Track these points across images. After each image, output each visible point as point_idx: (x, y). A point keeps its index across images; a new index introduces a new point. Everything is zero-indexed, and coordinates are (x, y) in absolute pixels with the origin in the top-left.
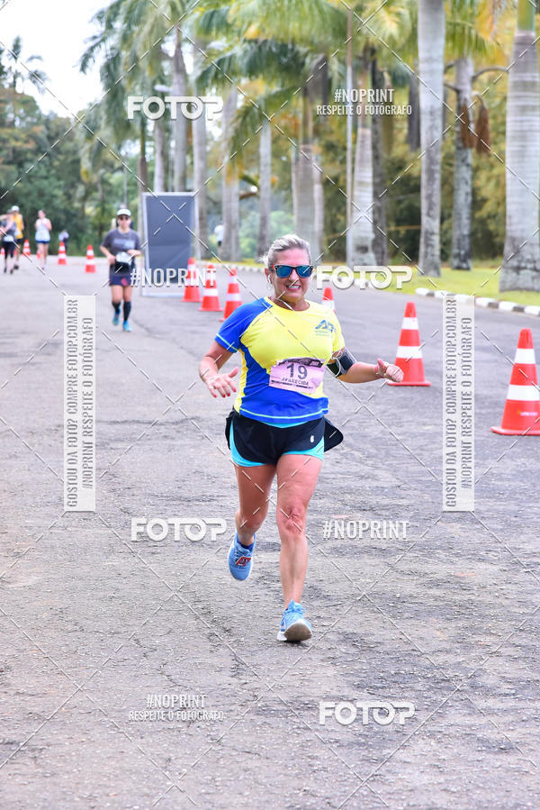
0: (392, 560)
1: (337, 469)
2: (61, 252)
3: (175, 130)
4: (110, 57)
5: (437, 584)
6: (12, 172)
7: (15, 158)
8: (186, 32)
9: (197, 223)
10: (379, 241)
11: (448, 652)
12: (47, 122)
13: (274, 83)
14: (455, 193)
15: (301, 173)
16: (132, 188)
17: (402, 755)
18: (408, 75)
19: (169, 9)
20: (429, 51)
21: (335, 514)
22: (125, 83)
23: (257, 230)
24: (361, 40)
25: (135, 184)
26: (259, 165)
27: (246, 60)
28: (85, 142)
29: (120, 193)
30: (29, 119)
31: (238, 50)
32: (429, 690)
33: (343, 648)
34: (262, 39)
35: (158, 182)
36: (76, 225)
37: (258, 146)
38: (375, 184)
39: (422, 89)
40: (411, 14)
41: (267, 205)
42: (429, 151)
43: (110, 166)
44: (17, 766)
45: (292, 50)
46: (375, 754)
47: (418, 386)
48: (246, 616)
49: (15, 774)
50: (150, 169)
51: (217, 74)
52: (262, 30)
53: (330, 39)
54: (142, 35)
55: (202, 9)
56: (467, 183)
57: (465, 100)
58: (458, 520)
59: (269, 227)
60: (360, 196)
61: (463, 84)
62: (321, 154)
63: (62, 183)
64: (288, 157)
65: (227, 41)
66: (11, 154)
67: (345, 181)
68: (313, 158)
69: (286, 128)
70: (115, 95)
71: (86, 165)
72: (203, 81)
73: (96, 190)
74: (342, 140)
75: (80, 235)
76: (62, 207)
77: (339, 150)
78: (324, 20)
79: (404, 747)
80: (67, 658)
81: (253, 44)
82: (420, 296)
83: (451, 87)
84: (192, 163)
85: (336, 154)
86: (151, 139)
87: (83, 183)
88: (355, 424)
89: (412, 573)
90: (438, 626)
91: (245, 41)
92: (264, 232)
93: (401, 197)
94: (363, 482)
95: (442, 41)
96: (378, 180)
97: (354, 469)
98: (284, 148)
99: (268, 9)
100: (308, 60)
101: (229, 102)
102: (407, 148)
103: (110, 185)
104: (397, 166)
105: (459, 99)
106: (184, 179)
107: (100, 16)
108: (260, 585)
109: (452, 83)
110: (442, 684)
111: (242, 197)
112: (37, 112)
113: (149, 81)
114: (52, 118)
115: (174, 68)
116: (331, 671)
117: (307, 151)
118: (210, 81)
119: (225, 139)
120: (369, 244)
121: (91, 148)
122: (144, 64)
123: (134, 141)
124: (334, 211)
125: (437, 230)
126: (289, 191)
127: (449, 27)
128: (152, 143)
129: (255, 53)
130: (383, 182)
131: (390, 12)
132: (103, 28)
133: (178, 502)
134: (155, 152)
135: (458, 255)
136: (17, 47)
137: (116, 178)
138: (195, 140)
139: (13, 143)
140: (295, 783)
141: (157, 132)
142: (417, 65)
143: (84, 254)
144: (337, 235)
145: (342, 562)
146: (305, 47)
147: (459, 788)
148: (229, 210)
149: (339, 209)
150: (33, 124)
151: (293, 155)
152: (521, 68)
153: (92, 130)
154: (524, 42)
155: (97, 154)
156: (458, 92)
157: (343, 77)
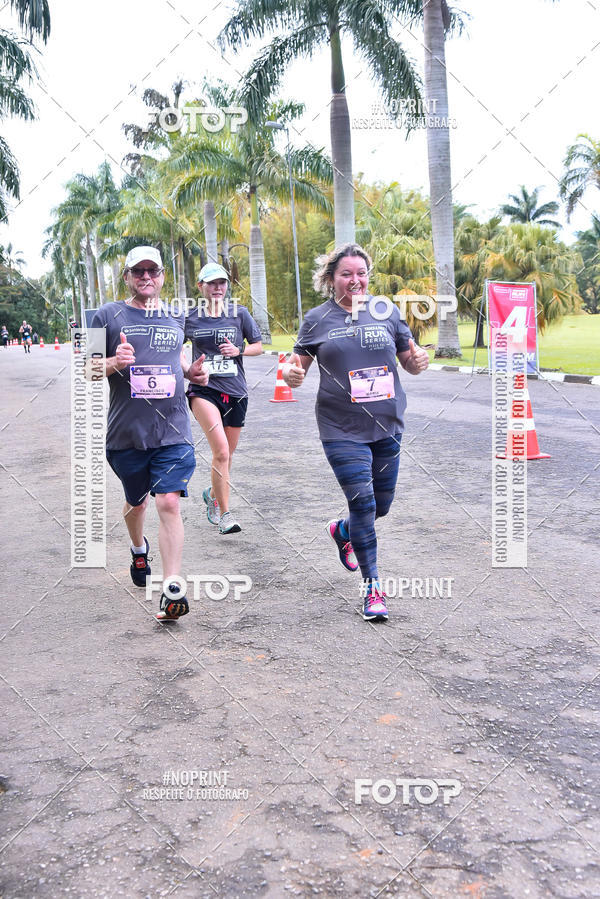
3: (89, 283)
4: (56, 250)
7: (13, 300)
8: (92, 237)
18: (200, 250)
20: (210, 237)
22: (64, 261)
24: (177, 234)
28: (46, 290)
30: (18, 281)
34: (130, 236)
40: (200, 221)
43: (59, 300)
50: (78, 300)
51: (110, 254)
52: (129, 232)
54: (71, 239)
57: (227, 259)
61: (225, 252)
63: (36, 310)
65: (113, 238)
70: (60, 267)
71: (48, 301)
72: (103, 257)
73: (52, 313)
91: (122, 238)
95: (215, 233)
101: (115, 267)
103: (59, 310)
105: (223, 260)
107: (49, 230)
112: (22, 278)
113: (75, 259)
114: (29, 280)
115: (87, 253)
118: (106, 259)
119: (115, 284)
121: (49, 293)
122: (74, 253)
123: (69, 289)
127: (219, 227)
128: (78, 289)
129: (127, 243)
132: (52, 237)
134: (80, 293)
136: (10, 247)
137: (61, 306)
138: (99, 286)
139: (12, 293)
141: (80, 284)
142: (205, 244)
146: (150, 240)
152: (254, 242)
153: (49, 284)
154: (256, 232)
155: (52, 296)
156: (223, 256)
157: (169, 252)
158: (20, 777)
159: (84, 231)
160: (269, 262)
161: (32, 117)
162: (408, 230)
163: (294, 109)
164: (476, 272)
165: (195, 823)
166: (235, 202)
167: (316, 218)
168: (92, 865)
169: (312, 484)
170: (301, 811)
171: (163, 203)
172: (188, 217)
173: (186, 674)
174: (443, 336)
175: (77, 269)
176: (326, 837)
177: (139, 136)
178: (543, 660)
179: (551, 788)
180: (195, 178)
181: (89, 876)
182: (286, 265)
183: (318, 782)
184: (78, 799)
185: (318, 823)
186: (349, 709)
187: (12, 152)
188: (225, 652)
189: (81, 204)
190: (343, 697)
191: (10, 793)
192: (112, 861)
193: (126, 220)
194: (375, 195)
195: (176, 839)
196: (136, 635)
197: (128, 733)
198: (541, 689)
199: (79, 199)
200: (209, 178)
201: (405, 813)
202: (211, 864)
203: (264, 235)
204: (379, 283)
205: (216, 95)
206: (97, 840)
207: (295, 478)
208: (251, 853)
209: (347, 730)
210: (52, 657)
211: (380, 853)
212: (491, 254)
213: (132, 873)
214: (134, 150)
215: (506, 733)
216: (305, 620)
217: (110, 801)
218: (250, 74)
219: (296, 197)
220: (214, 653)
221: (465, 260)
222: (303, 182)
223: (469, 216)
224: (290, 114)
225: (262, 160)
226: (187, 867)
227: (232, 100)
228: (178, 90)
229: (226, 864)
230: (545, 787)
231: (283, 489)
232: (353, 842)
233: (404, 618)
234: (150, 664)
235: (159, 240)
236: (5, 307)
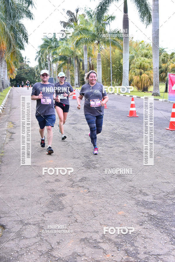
3: (49, 69)
4: (39, 59)
7: (26, 73)
8: (50, 55)
10: (79, 83)
13: (63, 62)
18: (82, 60)
20: (85, 56)
22: (41, 62)
24: (75, 55)
27: (59, 58)
38: (78, 75)
39: (84, 62)
40: (82, 51)
42: (86, 70)
45: (66, 57)
51: (55, 60)
52: (61, 54)
54: (44, 55)
55: (53, 52)
63: (33, 77)
65: (56, 56)
67: (74, 75)
69: (65, 68)
70: (40, 64)
71: (36, 74)
72: (53, 61)
74: (73, 69)
77: (73, 71)
78: (70, 52)
81: (60, 56)
87: (36, 77)
95: (87, 55)
100: (68, 58)
101: (57, 64)
102: (82, 70)
107: (37, 53)
112: (29, 67)
113: (45, 62)
114: (31, 67)
115: (48, 60)
117: (68, 71)
119: (56, 70)
122: (44, 59)
124: (72, 79)
127: (88, 53)
132: (38, 55)
136: (26, 57)
139: (26, 71)
142: (84, 58)
146: (68, 56)
152: (99, 58)
153: (37, 69)
154: (99, 55)
155: (38, 72)
156: (89, 62)
157: (73, 60)
158: (9, 225)
159: (48, 53)
160: (103, 64)
161: (33, 19)
162: (146, 56)
163: (112, 18)
164: (166, 69)
165: (58, 243)
166: (93, 46)
167: (118, 51)
168: (26, 254)
169: (109, 136)
170: (91, 241)
171: (71, 46)
172: (79, 50)
173: (63, 195)
174: (155, 89)
175: (45, 65)
176: (97, 250)
177: (65, 25)
178: (171, 196)
179: (167, 238)
180: (81, 38)
181: (25, 258)
182: (108, 65)
183: (97, 232)
184: (25, 233)
185: (95, 245)
186: (110, 209)
187: (26, 29)
188: (75, 189)
189: (47, 45)
190: (108, 205)
191: (6, 230)
192: (33, 253)
193: (60, 50)
194: (136, 44)
195: (52, 248)
196: (49, 182)
197: (43, 213)
198: (169, 205)
199: (47, 43)
200: (85, 38)
201: (122, 244)
202: (62, 256)
203: (102, 56)
204: (136, 72)
205: (88, 13)
206: (29, 246)
207: (104, 133)
208: (74, 253)
209: (108, 216)
210: (24, 188)
211: (113, 256)
212: (171, 64)
213: (38, 258)
214: (63, 29)
215: (156, 219)
216: (100, 180)
217: (35, 235)
218: (99, 7)
219: (112, 45)
220: (71, 189)
221: (163, 66)
222: (114, 40)
223: (165, 52)
224: (111, 19)
225: (101, 33)
226: (54, 257)
227: (93, 14)
228: (77, 11)
229: (66, 256)
230: (165, 237)
231: (100, 137)
232: (105, 252)
233: (131, 181)
234: (52, 191)
235: (70, 57)
236: (24, 76)
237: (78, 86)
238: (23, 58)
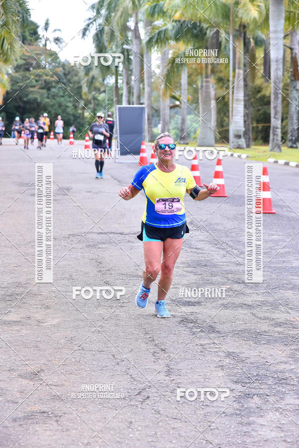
0: (254, 311)
1: (224, 260)
2: (71, 138)
3: (134, 70)
4: (98, 30)
5: (279, 325)
6: (44, 93)
7: (46, 85)
8: (140, 16)
9: (146, 122)
10: (248, 132)
11: (286, 363)
12: (63, 66)
13: (189, 45)
14: (290, 105)
15: (204, 94)
16: (110, 102)
17: (261, 421)
18: (264, 40)
19: (131, 3)
20: (275, 27)
21: (223, 285)
22: (106, 44)
23: (179, 126)
24: (238, 20)
25: (112, 100)
26: (181, 90)
27: (174, 32)
28: (85, 77)
29: (104, 105)
30: (54, 64)
31: (170, 26)
32: (275, 384)
33: (227, 360)
34: (183, 20)
35: (124, 99)
36: (79, 123)
37: (181, 79)
38: (245, 101)
39: (271, 47)
40: (265, 6)
41: (185, 112)
42: (275, 82)
43: (98, 90)
44: (47, 425)
45: (200, 26)
46: (245, 420)
47: (269, 213)
48: (174, 342)
49: (46, 430)
50: (120, 92)
51: (159, 39)
52: (182, 14)
53: (220, 20)
54: (116, 18)
55: (149, 3)
56: (296, 100)
57: (296, 54)
58: (292, 289)
59: (186, 124)
60: (237, 107)
61: (295, 45)
62: (215, 84)
63: (72, 99)
64: (197, 85)
65: (164, 21)
66: (44, 84)
67: (229, 98)
68: (211, 86)
69: (196, 69)
70: (101, 51)
71: (85, 89)
72: (150, 42)
73: (90, 103)
74: (227, 76)
75: (81, 128)
76: (71, 113)
77: (225, 81)
78: (217, 9)
79: (262, 416)
80: (75, 365)
81: (178, 23)
82: (270, 163)
83: (288, 47)
84: (144, 89)
85: (224, 84)
86: (121, 75)
87: (83, 99)
88: (234, 234)
89: (265, 319)
90: (280, 348)
91: (173, 21)
92: (183, 127)
93: (260, 108)
94: (238, 267)
95: (283, 21)
96: (247, 98)
97: (234, 260)
98: (195, 80)
99: (186, 3)
100: (208, 32)
101: (164, 54)
102: (263, 80)
103: (98, 100)
104: (257, 90)
105: (292, 53)
106: (139, 97)
107: (93, 7)
108: (182, 325)
109: (288, 45)
110: (282, 381)
111: (171, 108)
112: (58, 60)
113: (120, 43)
114: (66, 63)
115: (134, 36)
116: (221, 374)
117: (207, 82)
118: (153, 43)
119: (162, 75)
120: (242, 134)
121: (88, 80)
122: (117, 34)
123: (111, 76)
124: (222, 115)
125: (279, 126)
126: (197, 104)
127: (287, 13)
128: (121, 77)
129: (178, 28)
130: (250, 99)
131: (254, 5)
132: (95, 14)
133: (136, 278)
134: (123, 83)
135: (291, 140)
136: (47, 24)
137: (101, 97)
138: (145, 76)
139: (45, 77)
140: (201, 436)
141: (124, 71)
142: (269, 34)
143: (84, 139)
144: (225, 128)
145: (228, 312)
146: (207, 24)
147: (292, 440)
148: (164, 114)
149: (225, 114)
150: (55, 67)
151: (199, 84)
153: (88, 70)
156: (291, 49)
157: (227, 41)
235: (218, 25)
236: (36, 94)
237: (242, 141)
238: (36, 27)
